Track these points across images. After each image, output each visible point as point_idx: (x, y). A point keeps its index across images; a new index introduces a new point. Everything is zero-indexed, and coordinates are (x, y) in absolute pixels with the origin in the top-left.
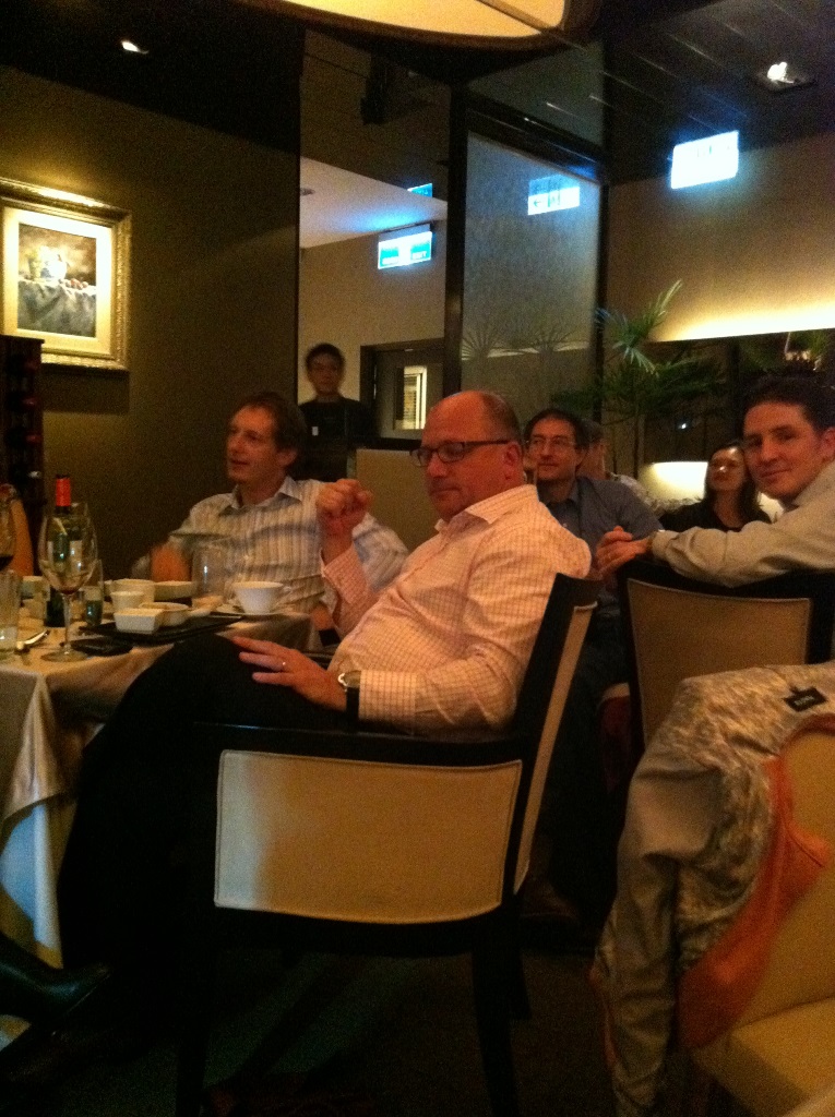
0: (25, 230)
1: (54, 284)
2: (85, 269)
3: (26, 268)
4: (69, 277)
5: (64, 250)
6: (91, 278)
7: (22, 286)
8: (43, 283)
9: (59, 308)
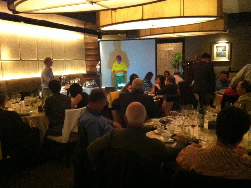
0: (217, 47)
1: (220, 52)
2: (225, 49)
3: (217, 51)
4: (223, 51)
5: (222, 48)
6: (225, 50)
7: (216, 53)
8: (219, 52)
9: (221, 55)
